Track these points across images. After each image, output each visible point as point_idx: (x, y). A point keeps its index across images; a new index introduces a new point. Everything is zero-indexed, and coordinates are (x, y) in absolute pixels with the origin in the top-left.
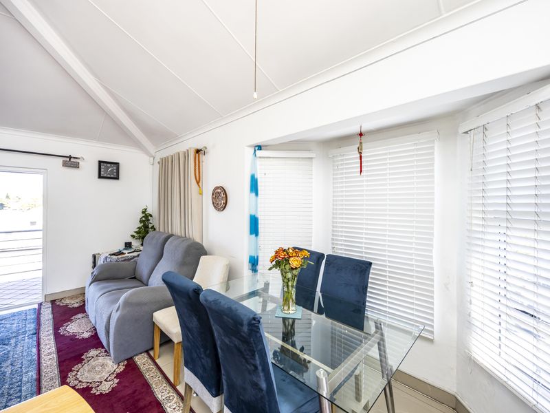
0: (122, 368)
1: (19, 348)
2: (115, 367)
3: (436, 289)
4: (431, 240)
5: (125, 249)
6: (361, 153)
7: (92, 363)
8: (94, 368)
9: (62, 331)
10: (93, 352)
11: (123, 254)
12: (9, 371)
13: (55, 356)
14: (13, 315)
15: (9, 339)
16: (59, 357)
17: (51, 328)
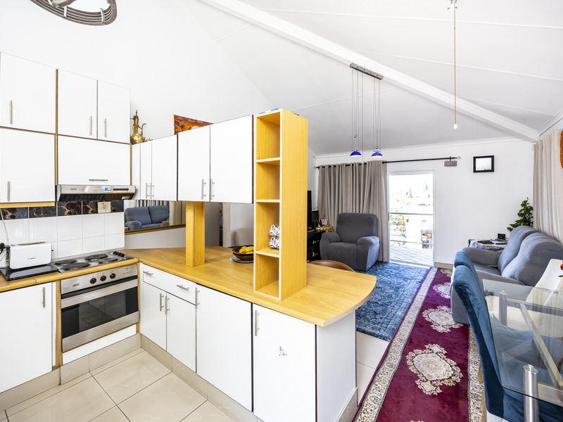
0: (457, 327)
1: (410, 286)
2: (453, 323)
5: (497, 240)
7: (441, 313)
8: (440, 316)
9: (434, 288)
10: (445, 308)
11: (492, 243)
12: (401, 293)
13: (424, 298)
14: (415, 268)
15: (408, 279)
16: (425, 300)
17: (430, 283)
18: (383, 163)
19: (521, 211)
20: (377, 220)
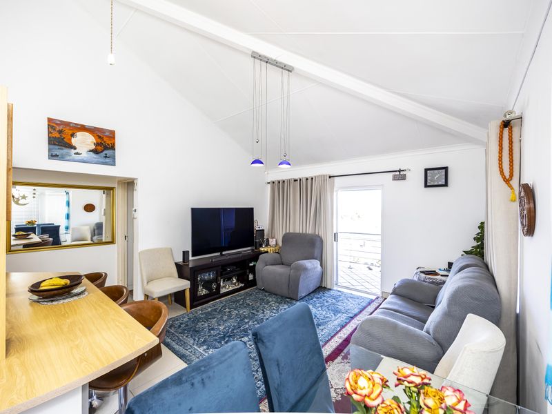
1: (335, 322)
5: (447, 270)
11: (436, 274)
14: (358, 297)
18: (330, 177)
19: (478, 234)
20: (322, 241)
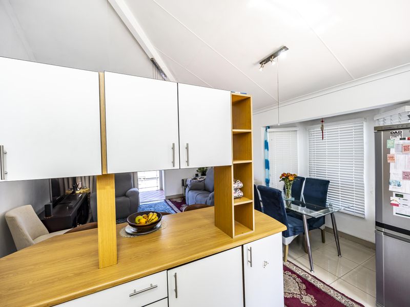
3: (365, 194)
4: (363, 170)
6: (322, 130)
11: (197, 179)
17: (176, 208)
